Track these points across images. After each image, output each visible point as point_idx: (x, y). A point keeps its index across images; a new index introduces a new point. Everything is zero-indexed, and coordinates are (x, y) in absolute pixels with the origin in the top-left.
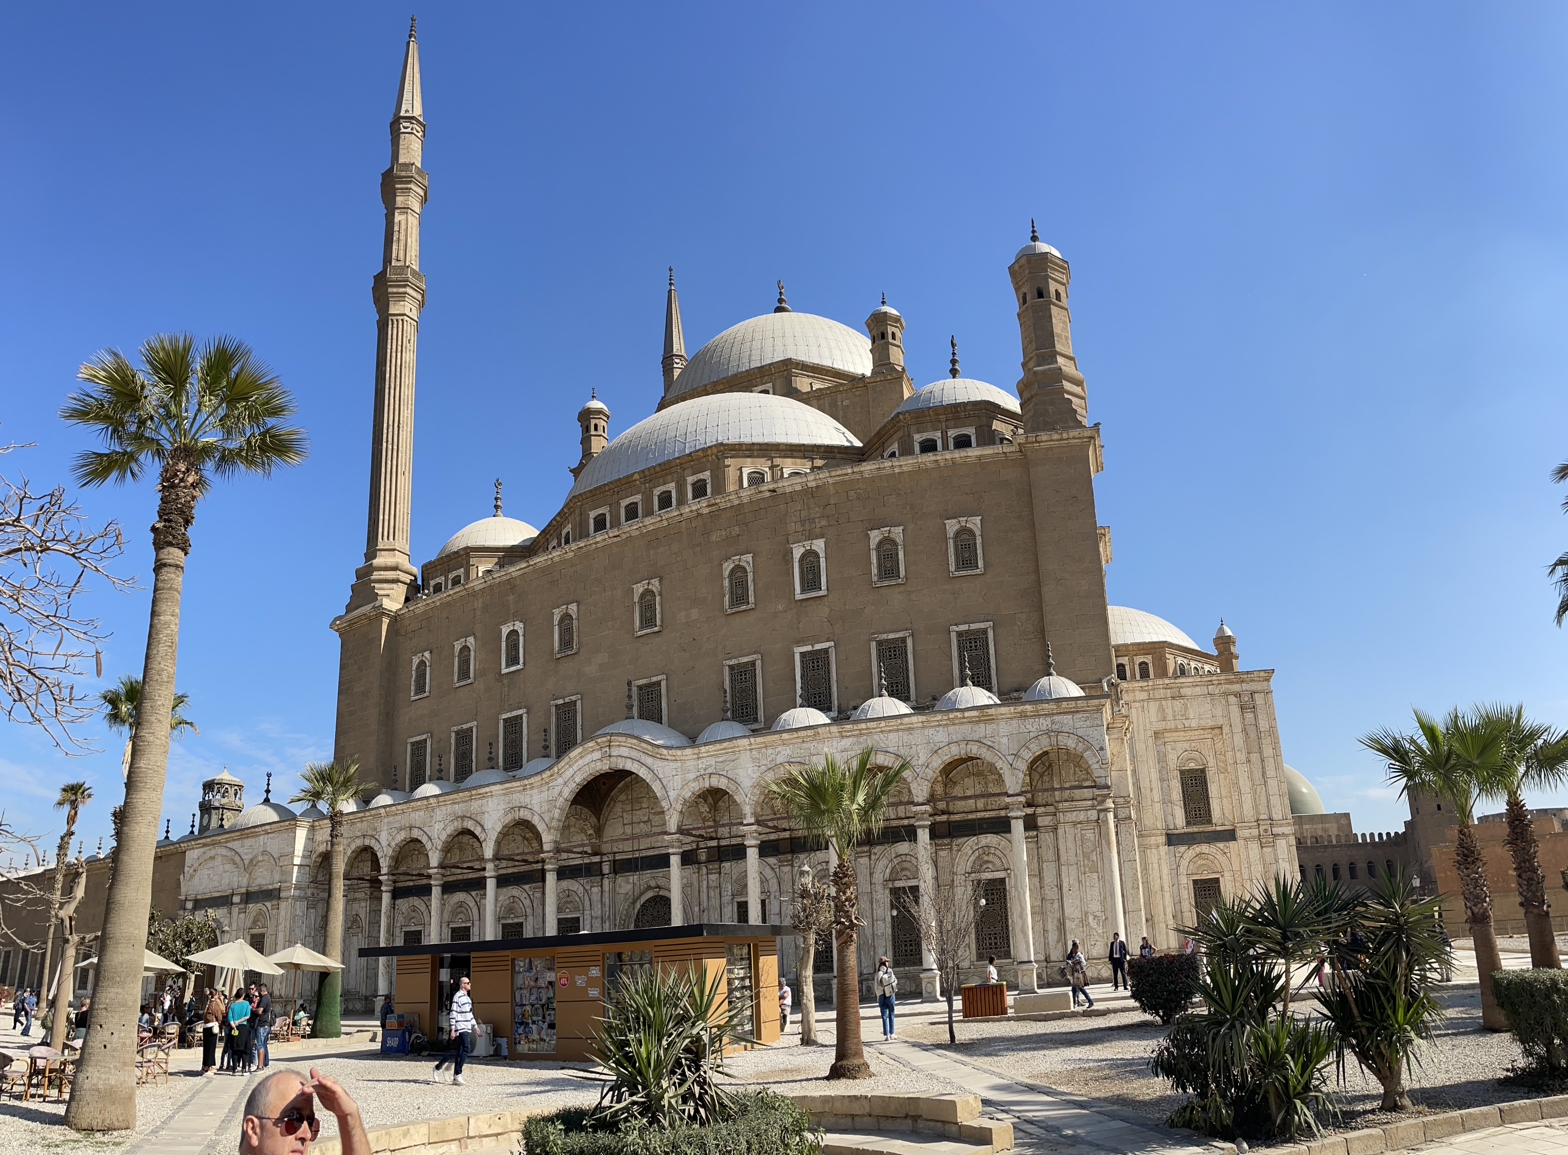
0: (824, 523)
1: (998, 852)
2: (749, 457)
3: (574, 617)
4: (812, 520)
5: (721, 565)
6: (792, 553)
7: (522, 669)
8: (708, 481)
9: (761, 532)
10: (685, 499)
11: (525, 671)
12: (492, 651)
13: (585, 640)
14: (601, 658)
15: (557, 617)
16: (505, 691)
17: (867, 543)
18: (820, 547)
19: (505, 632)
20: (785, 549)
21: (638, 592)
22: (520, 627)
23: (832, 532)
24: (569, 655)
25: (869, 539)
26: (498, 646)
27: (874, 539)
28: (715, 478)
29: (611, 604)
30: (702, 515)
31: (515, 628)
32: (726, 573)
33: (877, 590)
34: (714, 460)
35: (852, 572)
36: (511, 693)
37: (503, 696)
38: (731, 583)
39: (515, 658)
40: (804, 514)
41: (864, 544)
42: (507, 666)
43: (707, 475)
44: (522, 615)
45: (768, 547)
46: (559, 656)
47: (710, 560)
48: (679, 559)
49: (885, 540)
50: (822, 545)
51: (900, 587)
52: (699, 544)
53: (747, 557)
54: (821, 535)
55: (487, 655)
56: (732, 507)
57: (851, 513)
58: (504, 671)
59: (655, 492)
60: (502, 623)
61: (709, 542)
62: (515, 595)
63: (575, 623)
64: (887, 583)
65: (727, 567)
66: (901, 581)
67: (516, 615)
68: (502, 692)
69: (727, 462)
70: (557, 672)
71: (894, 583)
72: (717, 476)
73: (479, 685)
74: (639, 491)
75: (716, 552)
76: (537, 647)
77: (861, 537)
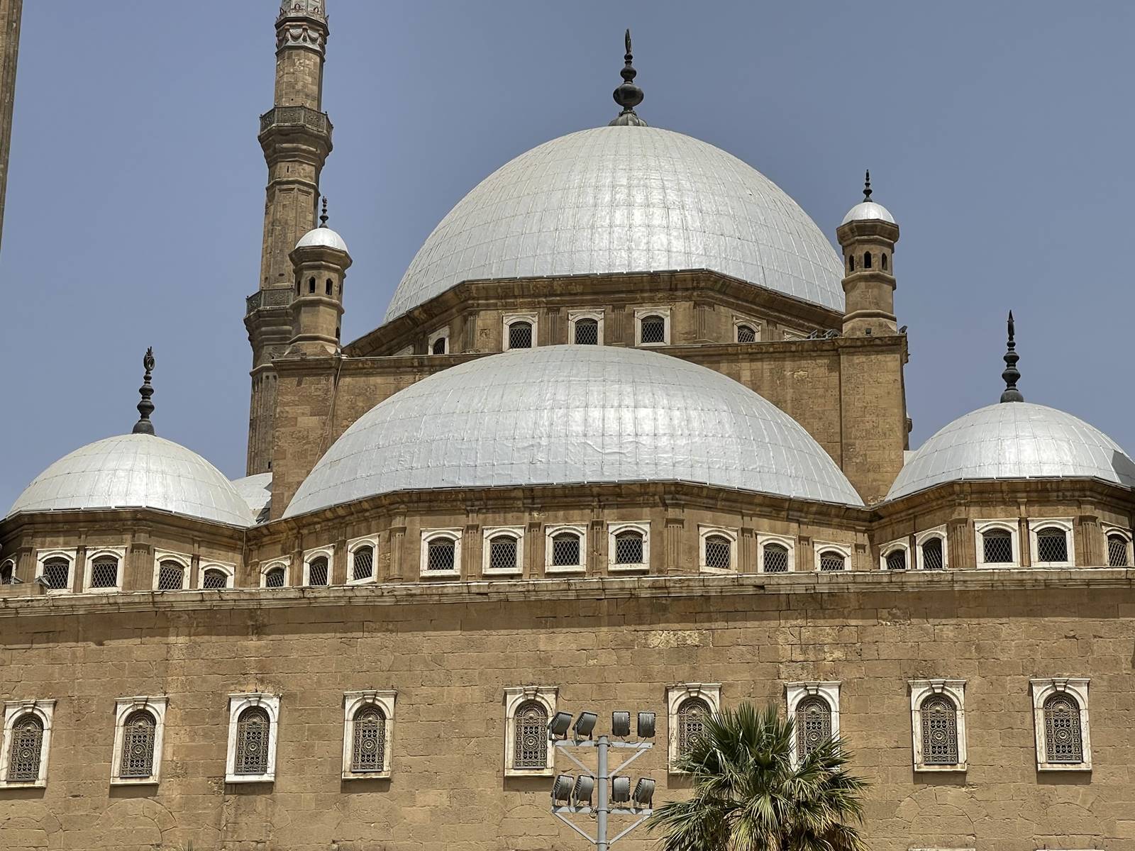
0: (838, 654)
2: (708, 508)
3: (388, 716)
4: (819, 647)
5: (667, 691)
6: (785, 696)
7: (272, 783)
8: (644, 538)
9: (733, 650)
10: (603, 558)
11: (278, 786)
12: (205, 736)
13: (406, 760)
14: (436, 797)
15: (352, 706)
16: (228, 813)
17: (906, 699)
18: (831, 694)
19: (237, 707)
20: (774, 686)
21: (514, 701)
22: (272, 705)
23: (851, 673)
24: (371, 779)
25: (909, 694)
26: (221, 727)
27: (919, 694)
28: (656, 534)
29: (461, 708)
30: (638, 598)
31: (261, 705)
32: (674, 707)
33: (919, 777)
34: (654, 505)
35: (882, 742)
36: (243, 820)
37: (224, 823)
38: (681, 724)
39: (252, 758)
40: (807, 634)
41: (900, 700)
42: (238, 772)
43: (644, 527)
44: (277, 684)
45: (746, 676)
46: (352, 776)
47: (648, 677)
48: (591, 662)
49: (935, 699)
50: (834, 692)
51: (958, 778)
52: (628, 646)
53: (711, 688)
54: (834, 673)
55: (194, 741)
56: (691, 598)
57: (881, 646)
58: (231, 778)
59: (548, 531)
60: (232, 687)
61: (646, 646)
62: (263, 643)
63: (389, 725)
64: (936, 769)
65: (676, 698)
66: (959, 768)
67: (262, 681)
68: (220, 814)
69: (672, 513)
70: (344, 805)
71: (948, 769)
72: (661, 533)
73: (173, 792)
74: (517, 522)
75: (657, 667)
76: (306, 750)
77: (896, 688)
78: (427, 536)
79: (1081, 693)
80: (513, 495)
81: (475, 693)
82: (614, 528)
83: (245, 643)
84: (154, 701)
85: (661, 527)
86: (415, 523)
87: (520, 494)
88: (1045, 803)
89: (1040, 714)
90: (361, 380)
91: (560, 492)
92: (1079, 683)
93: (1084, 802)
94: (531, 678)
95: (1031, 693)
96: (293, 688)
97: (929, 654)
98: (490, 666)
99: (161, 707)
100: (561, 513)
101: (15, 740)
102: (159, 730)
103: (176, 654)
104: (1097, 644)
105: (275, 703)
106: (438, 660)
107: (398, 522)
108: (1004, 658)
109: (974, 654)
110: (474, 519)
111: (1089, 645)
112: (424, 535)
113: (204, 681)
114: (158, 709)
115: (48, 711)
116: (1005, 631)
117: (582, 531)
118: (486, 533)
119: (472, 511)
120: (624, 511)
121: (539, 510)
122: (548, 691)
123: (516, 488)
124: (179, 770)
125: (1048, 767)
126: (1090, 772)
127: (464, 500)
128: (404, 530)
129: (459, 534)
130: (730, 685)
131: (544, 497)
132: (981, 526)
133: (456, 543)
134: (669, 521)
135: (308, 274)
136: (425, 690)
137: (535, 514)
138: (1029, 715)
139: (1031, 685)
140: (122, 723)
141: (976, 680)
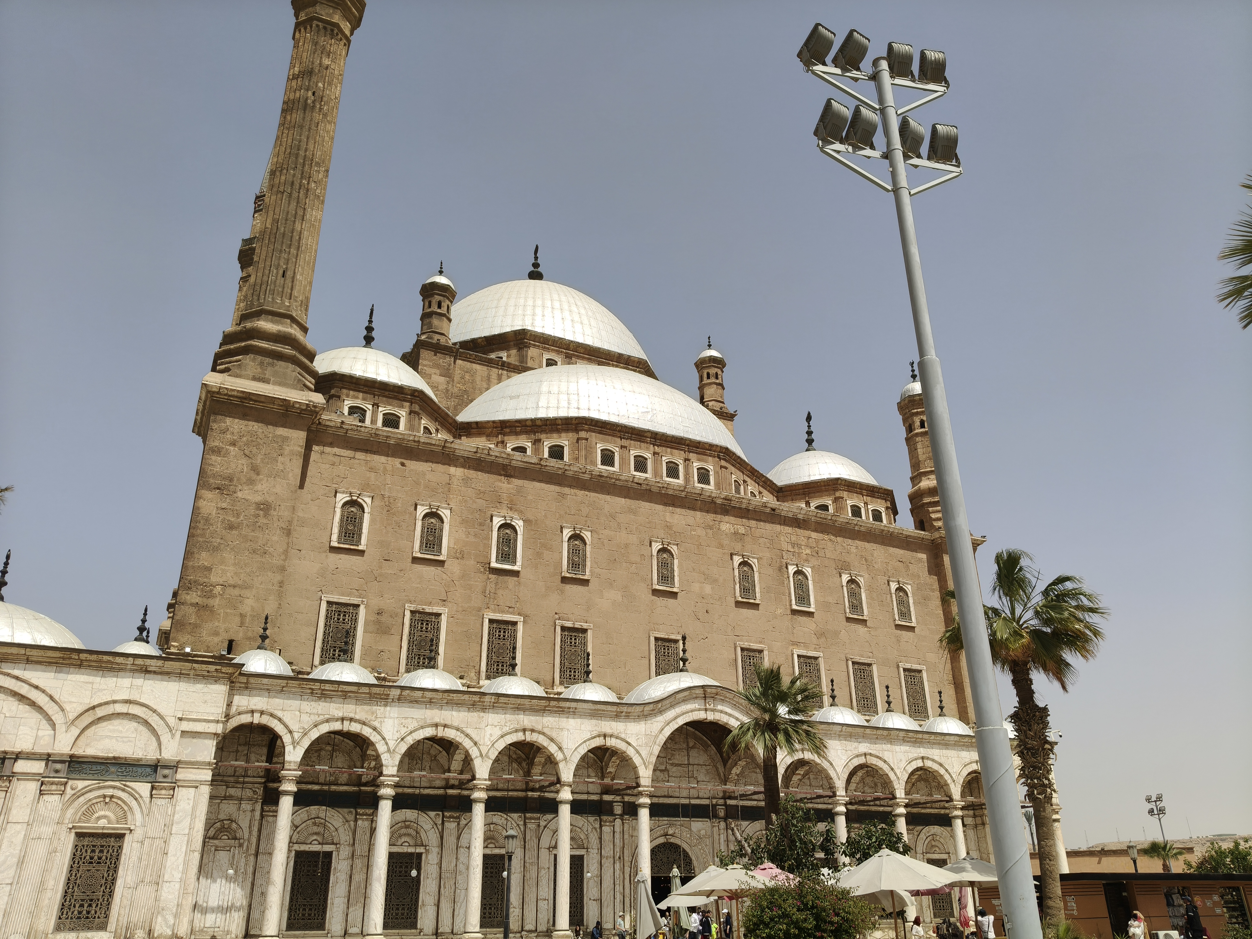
0: (808, 551)
1: (942, 840)
3: (588, 542)
4: (799, 546)
5: (732, 555)
6: (787, 568)
7: (518, 572)
8: (711, 473)
9: (762, 540)
10: (691, 479)
11: (521, 575)
12: (475, 535)
13: (598, 570)
14: (614, 595)
15: (567, 533)
16: (491, 587)
17: (839, 579)
18: (808, 571)
19: (497, 521)
20: (781, 562)
21: (656, 546)
22: (519, 524)
23: (814, 562)
24: (580, 579)
25: (840, 576)
26: (485, 532)
27: (845, 578)
28: (716, 473)
29: (627, 546)
30: (715, 503)
31: (513, 523)
32: (736, 564)
33: (848, 619)
34: (714, 457)
35: (830, 599)
36: (500, 592)
37: (488, 592)
38: (739, 575)
39: (507, 555)
40: (794, 538)
41: (837, 579)
42: (497, 561)
43: (710, 467)
44: (521, 512)
45: (768, 555)
46: (568, 575)
47: (721, 546)
48: (693, 533)
49: (851, 581)
50: (809, 570)
51: (863, 622)
52: (711, 528)
53: (753, 558)
54: (807, 560)
55: (468, 537)
56: (740, 508)
57: (827, 551)
58: (494, 565)
59: (664, 458)
60: (492, 509)
61: (719, 529)
62: (511, 486)
63: (588, 548)
64: (856, 617)
65: (737, 560)
66: (865, 618)
67: (511, 509)
68: (486, 587)
69: (723, 463)
70: (563, 592)
71: (861, 617)
72: (718, 473)
73: (453, 567)
74: (648, 449)
75: (726, 542)
76: (539, 555)
77: (834, 573)
78: (600, 446)
79: (908, 588)
80: (646, 435)
81: (633, 539)
82: (696, 465)
83: (500, 484)
84: (442, 508)
85: (718, 468)
86: (593, 437)
87: (649, 435)
88: (899, 641)
89: (894, 596)
90: (468, 365)
91: (669, 439)
92: (907, 584)
93: (913, 642)
94: (663, 536)
95: (889, 584)
96: (531, 517)
97: (847, 560)
98: (641, 525)
99: (447, 512)
100: (669, 450)
101: (342, 516)
102: (446, 527)
103: (455, 481)
104: (911, 566)
105: (521, 523)
106: (613, 516)
107: (583, 434)
108: (876, 567)
109: (864, 562)
110: (625, 442)
111: (908, 566)
112: (598, 445)
113: (474, 502)
114: (445, 513)
115: (368, 500)
116: (875, 554)
117: (680, 462)
118: (632, 452)
119: (624, 438)
120: (700, 456)
121: (658, 446)
122: (674, 544)
123: (649, 431)
124: (459, 555)
125: (900, 623)
126: (914, 627)
127: (619, 431)
128: (587, 439)
129: (617, 449)
130: (761, 558)
131: (660, 440)
132: (850, 503)
133: (616, 454)
134: (721, 467)
135: (438, 298)
136: (606, 532)
137: (656, 447)
138: (889, 596)
139: (888, 582)
140: (421, 518)
141: (867, 576)
